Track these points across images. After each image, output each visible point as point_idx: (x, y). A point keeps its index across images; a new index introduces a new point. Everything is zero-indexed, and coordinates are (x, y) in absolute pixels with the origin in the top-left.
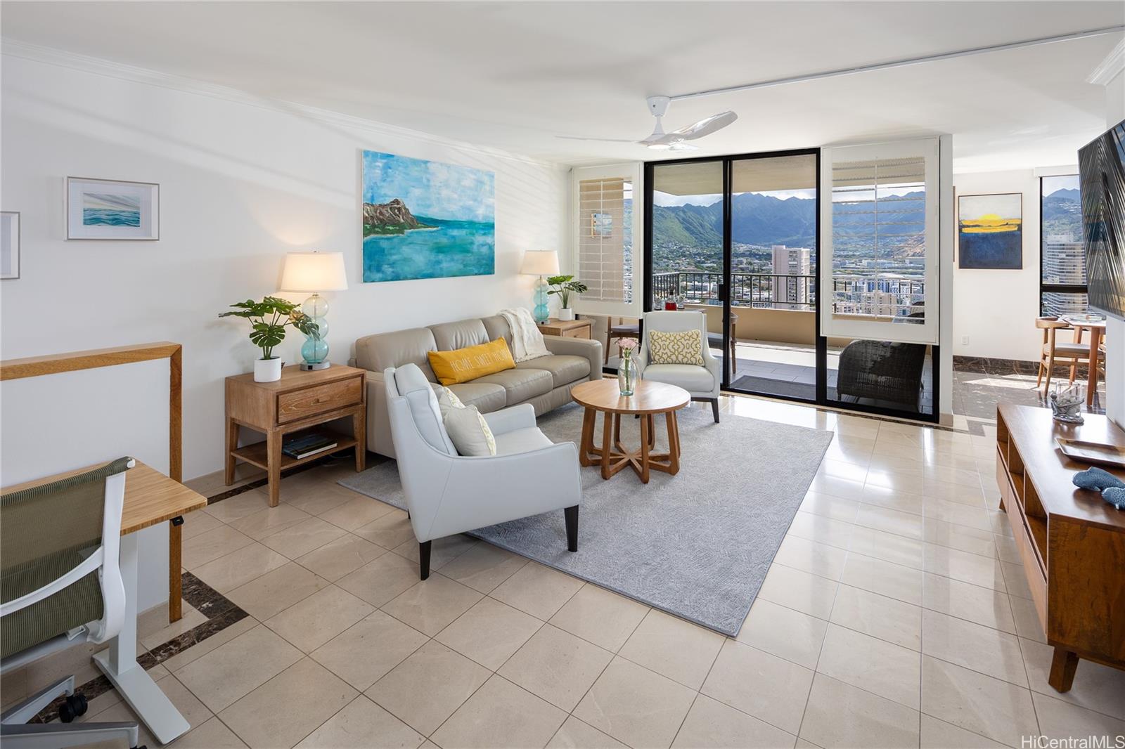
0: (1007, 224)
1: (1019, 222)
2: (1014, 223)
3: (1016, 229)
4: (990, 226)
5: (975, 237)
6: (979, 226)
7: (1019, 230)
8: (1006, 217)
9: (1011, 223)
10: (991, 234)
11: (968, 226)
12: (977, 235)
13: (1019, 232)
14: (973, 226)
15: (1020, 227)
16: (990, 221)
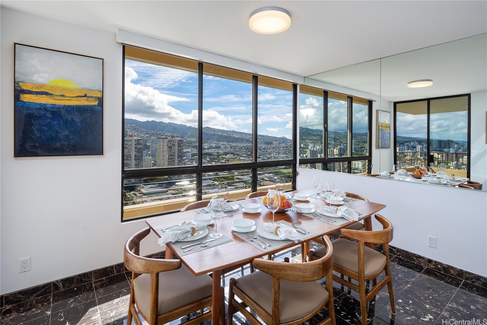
0: (85, 96)
1: (99, 95)
2: (95, 96)
3: (96, 103)
4: (63, 96)
5: (40, 109)
6: (47, 94)
7: (99, 105)
8: (84, 86)
9: (92, 95)
10: (64, 106)
11: (29, 92)
12: (44, 108)
13: (99, 108)
14: (37, 93)
15: (101, 101)
16: (64, 89)
